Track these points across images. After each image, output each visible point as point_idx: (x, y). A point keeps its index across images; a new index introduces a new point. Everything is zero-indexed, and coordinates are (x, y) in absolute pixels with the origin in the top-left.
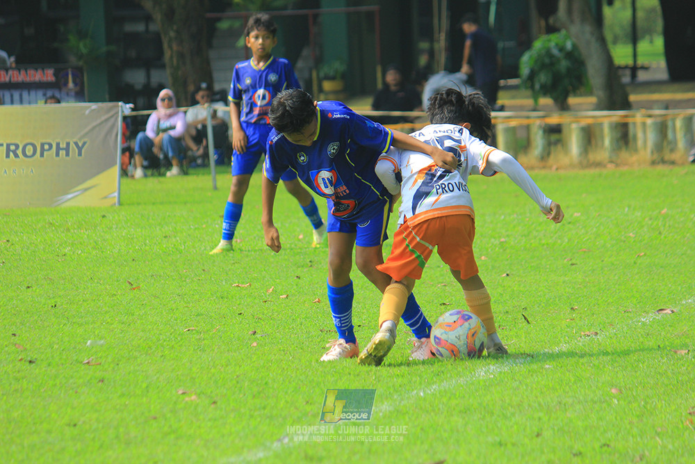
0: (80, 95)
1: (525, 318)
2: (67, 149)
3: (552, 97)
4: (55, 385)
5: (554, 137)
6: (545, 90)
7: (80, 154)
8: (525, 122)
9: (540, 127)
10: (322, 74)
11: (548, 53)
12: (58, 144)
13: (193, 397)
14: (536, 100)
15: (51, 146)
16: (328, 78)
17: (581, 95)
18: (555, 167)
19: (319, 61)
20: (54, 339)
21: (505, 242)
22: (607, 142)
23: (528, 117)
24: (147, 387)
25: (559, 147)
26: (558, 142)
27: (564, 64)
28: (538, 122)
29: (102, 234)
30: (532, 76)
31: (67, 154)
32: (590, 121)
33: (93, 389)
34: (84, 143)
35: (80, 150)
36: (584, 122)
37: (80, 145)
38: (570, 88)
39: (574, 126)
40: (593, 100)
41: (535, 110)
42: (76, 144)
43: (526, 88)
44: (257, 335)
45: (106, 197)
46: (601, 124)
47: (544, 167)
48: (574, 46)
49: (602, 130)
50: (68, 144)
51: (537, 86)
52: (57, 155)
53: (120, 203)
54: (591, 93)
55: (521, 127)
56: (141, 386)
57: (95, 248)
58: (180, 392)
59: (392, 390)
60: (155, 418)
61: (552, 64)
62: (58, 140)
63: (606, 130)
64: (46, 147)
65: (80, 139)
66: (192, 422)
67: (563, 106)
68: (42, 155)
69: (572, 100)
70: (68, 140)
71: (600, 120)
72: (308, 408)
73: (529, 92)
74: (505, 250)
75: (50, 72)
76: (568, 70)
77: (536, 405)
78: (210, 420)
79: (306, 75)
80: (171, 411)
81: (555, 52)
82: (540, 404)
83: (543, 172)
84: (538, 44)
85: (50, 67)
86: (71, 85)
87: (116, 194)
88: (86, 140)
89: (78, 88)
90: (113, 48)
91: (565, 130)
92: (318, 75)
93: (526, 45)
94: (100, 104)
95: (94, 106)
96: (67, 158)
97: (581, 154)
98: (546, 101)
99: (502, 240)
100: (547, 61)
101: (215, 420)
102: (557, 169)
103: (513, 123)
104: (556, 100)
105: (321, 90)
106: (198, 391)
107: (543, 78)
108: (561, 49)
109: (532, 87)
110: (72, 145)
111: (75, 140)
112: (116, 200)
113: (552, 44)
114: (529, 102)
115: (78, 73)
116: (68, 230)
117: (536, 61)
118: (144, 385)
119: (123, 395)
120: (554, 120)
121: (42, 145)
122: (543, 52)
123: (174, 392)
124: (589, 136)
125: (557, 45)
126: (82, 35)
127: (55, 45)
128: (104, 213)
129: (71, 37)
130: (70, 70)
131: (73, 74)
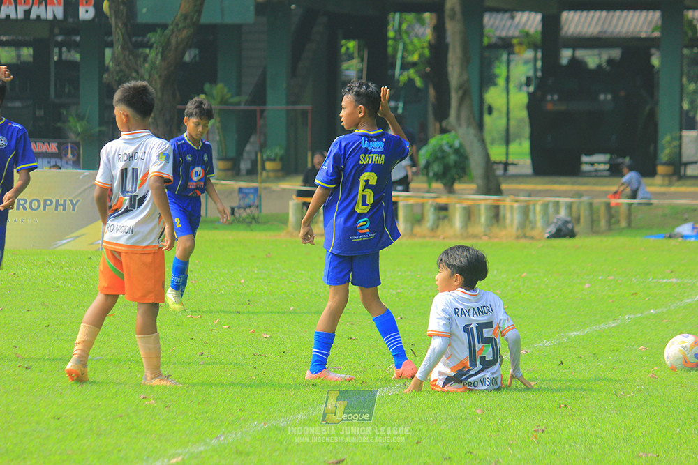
0: (76, 164)
1: (413, 353)
2: (64, 205)
3: (443, 183)
4: (45, 387)
5: (442, 213)
6: (438, 177)
7: (74, 210)
8: (420, 201)
9: (432, 205)
10: (265, 157)
11: (441, 149)
12: (57, 201)
13: (152, 401)
14: (430, 184)
15: (51, 202)
16: (269, 159)
17: (465, 182)
18: (442, 237)
19: (263, 146)
20: (46, 351)
21: (401, 293)
22: (483, 219)
23: (423, 197)
24: (116, 392)
25: (446, 222)
26: (445, 217)
27: (452, 158)
28: (430, 201)
29: (88, 272)
30: (427, 166)
31: (64, 209)
32: (470, 203)
33: (74, 392)
34: (78, 201)
35: (74, 206)
36: (466, 204)
37: (74, 202)
38: (456, 176)
39: (458, 206)
40: (474, 186)
41: (428, 192)
42: (71, 201)
43: (423, 175)
44: (203, 356)
45: (92, 244)
46: (479, 205)
47: (433, 237)
48: (461, 145)
49: (479, 210)
50: (65, 201)
51: (431, 174)
52: (56, 209)
54: (472, 181)
55: (417, 204)
56: (111, 391)
57: (81, 283)
58: (142, 397)
59: (306, 403)
60: (121, 416)
61: (443, 158)
62: (57, 198)
63: (483, 210)
64: (48, 203)
65: (74, 198)
66: (150, 420)
67: (450, 190)
68: (44, 209)
69: (457, 186)
70: (65, 198)
71: (478, 202)
72: (241, 414)
73: (425, 178)
74: (400, 299)
75: (54, 145)
76: (456, 162)
77: (417, 419)
78: (164, 420)
79: (253, 157)
80: (134, 412)
81: (446, 148)
82: (421, 419)
83: (433, 240)
84: (433, 142)
85: (54, 142)
86: (70, 155)
88: (78, 199)
89: (75, 159)
90: (103, 128)
91: (451, 209)
92: (262, 157)
93: (425, 142)
94: (91, 171)
95: (87, 172)
96: (64, 212)
97: (462, 228)
98: (438, 185)
99: (399, 291)
100: (439, 155)
101: (168, 420)
102: (444, 238)
103: (411, 201)
104: (445, 185)
105: (263, 168)
106: (156, 397)
107: (436, 168)
108: (451, 147)
109: (427, 174)
110: (68, 202)
111: (70, 198)
113: (444, 142)
114: (425, 186)
115: (76, 146)
116: (62, 267)
117: (431, 155)
118: (114, 391)
119: (97, 397)
120: (443, 200)
121: (45, 201)
122: (437, 148)
123: (137, 397)
124: (469, 214)
125: (448, 143)
126: (80, 118)
127: (59, 125)
128: (90, 256)
129: (71, 119)
130: (69, 145)
131: (72, 148)
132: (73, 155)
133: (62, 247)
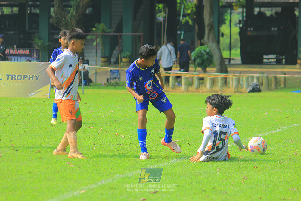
0: (38, 59)
1: (189, 143)
2: (33, 78)
4: (24, 159)
5: (201, 81)
6: (199, 65)
7: (37, 80)
9: (197, 78)
10: (122, 56)
11: (201, 52)
12: (29, 76)
13: (72, 165)
14: (196, 68)
15: (27, 76)
16: (124, 57)
17: (211, 67)
18: (201, 92)
19: (121, 51)
20: (25, 143)
21: (183, 117)
22: (219, 84)
23: (193, 74)
24: (56, 161)
25: (203, 85)
26: (203, 83)
28: (196, 76)
29: (43, 108)
30: (195, 60)
31: (33, 80)
32: (214, 76)
33: (37, 161)
35: (37, 78)
36: (212, 77)
37: (37, 76)
38: (208, 65)
39: (208, 78)
40: (215, 69)
41: (195, 72)
42: (36, 76)
44: (95, 145)
45: (45, 95)
46: (218, 78)
47: (197, 92)
48: (210, 50)
50: (33, 76)
51: (196, 64)
52: (29, 79)
53: (50, 97)
54: (214, 67)
55: (190, 77)
56: (54, 161)
57: (40, 112)
58: (68, 163)
60: (58, 172)
61: (202, 56)
62: (30, 75)
63: (219, 80)
64: (25, 77)
65: (37, 74)
66: (71, 174)
67: (205, 71)
68: (24, 79)
69: (208, 69)
70: (33, 75)
71: (217, 76)
72: (112, 171)
73: (193, 66)
74: (182, 120)
75: (28, 51)
76: (207, 58)
78: (77, 173)
79: (117, 56)
80: (64, 170)
81: (203, 52)
84: (197, 49)
85: (28, 49)
86: (35, 56)
87: (49, 94)
88: (39, 75)
89: (37, 57)
90: (50, 43)
91: (205, 79)
94: (45, 63)
95: (43, 63)
97: (210, 88)
98: (199, 69)
100: (200, 55)
101: (79, 173)
103: (187, 76)
104: (202, 69)
105: (121, 61)
106: (74, 163)
107: (198, 61)
108: (205, 51)
109: (194, 64)
110: (34, 76)
111: (35, 75)
112: (49, 96)
113: (202, 49)
114: (193, 69)
115: (38, 51)
116: (31, 105)
117: (196, 55)
119: (48, 163)
120: (202, 75)
121: (24, 76)
122: (199, 52)
123: (65, 163)
124: (213, 81)
126: (40, 38)
127: (30, 42)
128: (44, 100)
129: (35, 39)
130: (35, 51)
131: (36, 52)
132: (37, 55)
133: (32, 96)
